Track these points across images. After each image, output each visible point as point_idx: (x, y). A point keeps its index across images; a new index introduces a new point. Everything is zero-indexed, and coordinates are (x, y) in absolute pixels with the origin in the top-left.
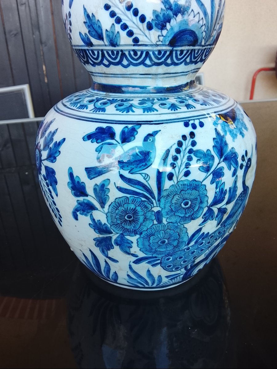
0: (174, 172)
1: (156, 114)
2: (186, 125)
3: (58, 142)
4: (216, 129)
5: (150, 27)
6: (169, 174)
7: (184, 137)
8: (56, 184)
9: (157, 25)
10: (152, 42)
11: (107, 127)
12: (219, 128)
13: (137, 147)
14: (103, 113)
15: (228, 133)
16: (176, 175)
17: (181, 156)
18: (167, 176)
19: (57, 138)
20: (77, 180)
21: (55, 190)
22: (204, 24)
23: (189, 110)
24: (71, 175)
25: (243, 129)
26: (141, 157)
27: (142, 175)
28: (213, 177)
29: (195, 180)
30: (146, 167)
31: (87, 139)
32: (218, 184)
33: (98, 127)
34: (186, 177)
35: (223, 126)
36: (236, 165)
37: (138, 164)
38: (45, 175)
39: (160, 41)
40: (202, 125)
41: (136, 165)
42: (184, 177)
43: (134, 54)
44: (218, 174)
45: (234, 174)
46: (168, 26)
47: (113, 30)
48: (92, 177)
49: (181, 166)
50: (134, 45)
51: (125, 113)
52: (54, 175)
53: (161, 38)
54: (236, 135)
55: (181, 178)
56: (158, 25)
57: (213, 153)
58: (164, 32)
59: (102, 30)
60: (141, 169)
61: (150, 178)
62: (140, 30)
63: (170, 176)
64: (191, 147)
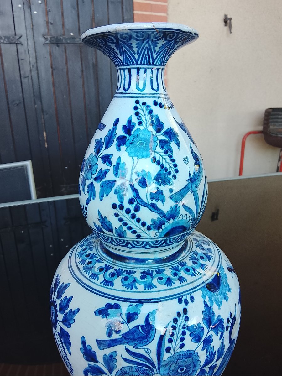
0: (171, 346)
1: (155, 291)
2: (180, 301)
3: (73, 311)
4: (204, 302)
5: (149, 228)
6: (167, 348)
7: (179, 314)
8: (70, 346)
9: (154, 227)
10: (151, 237)
11: (115, 304)
12: (207, 300)
13: (140, 325)
14: (111, 287)
15: (214, 303)
16: (173, 348)
17: (176, 332)
18: (166, 349)
19: (72, 306)
20: (89, 348)
21: (69, 349)
22: (190, 219)
23: (182, 284)
24: (84, 343)
25: (227, 292)
26: (143, 334)
27: (144, 350)
28: (204, 345)
29: (189, 350)
30: (148, 343)
31: (98, 314)
32: (208, 349)
33: (108, 303)
34: (181, 349)
35: (210, 296)
36: (223, 329)
37: (141, 341)
38: (60, 333)
39: (157, 236)
40: (192, 299)
41: (139, 342)
42: (179, 349)
43: (137, 243)
44: (208, 341)
45: (221, 336)
46: (163, 227)
47: (121, 229)
48: (102, 348)
49: (176, 340)
50: (137, 238)
51: (129, 290)
52: (68, 338)
53: (158, 234)
54: (221, 302)
55: (177, 350)
56: (156, 227)
57: (203, 325)
58: (160, 231)
59: (112, 227)
60: (144, 344)
61: (151, 352)
62: (142, 230)
63: (168, 350)
64: (184, 323)
